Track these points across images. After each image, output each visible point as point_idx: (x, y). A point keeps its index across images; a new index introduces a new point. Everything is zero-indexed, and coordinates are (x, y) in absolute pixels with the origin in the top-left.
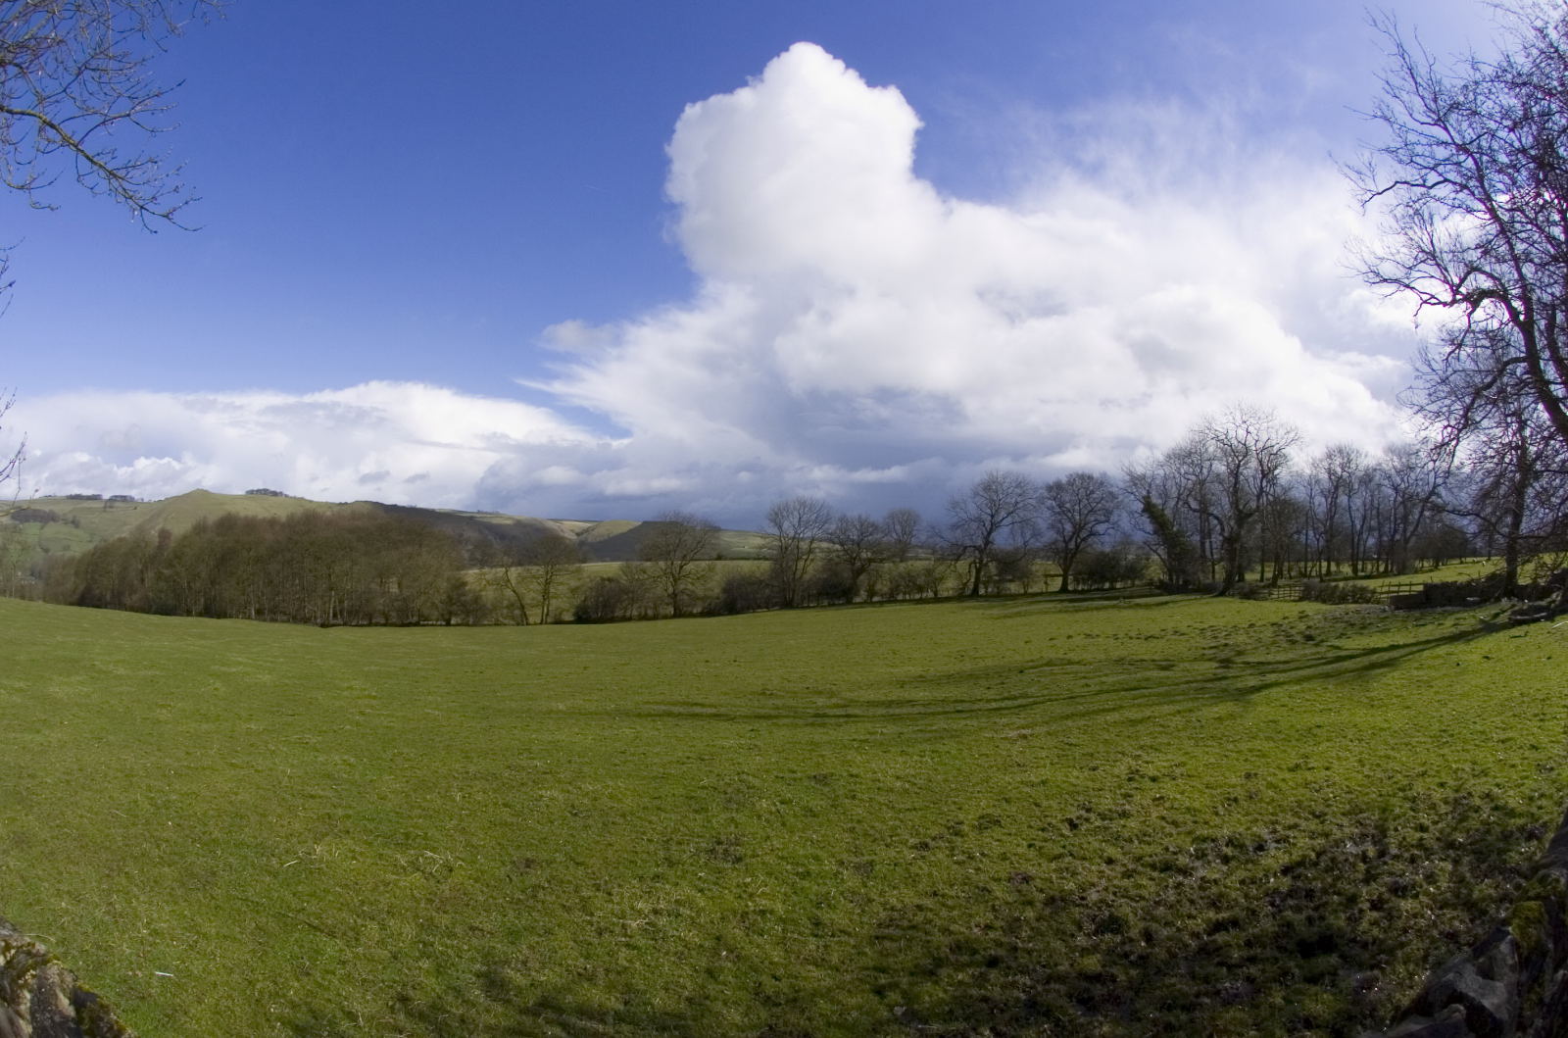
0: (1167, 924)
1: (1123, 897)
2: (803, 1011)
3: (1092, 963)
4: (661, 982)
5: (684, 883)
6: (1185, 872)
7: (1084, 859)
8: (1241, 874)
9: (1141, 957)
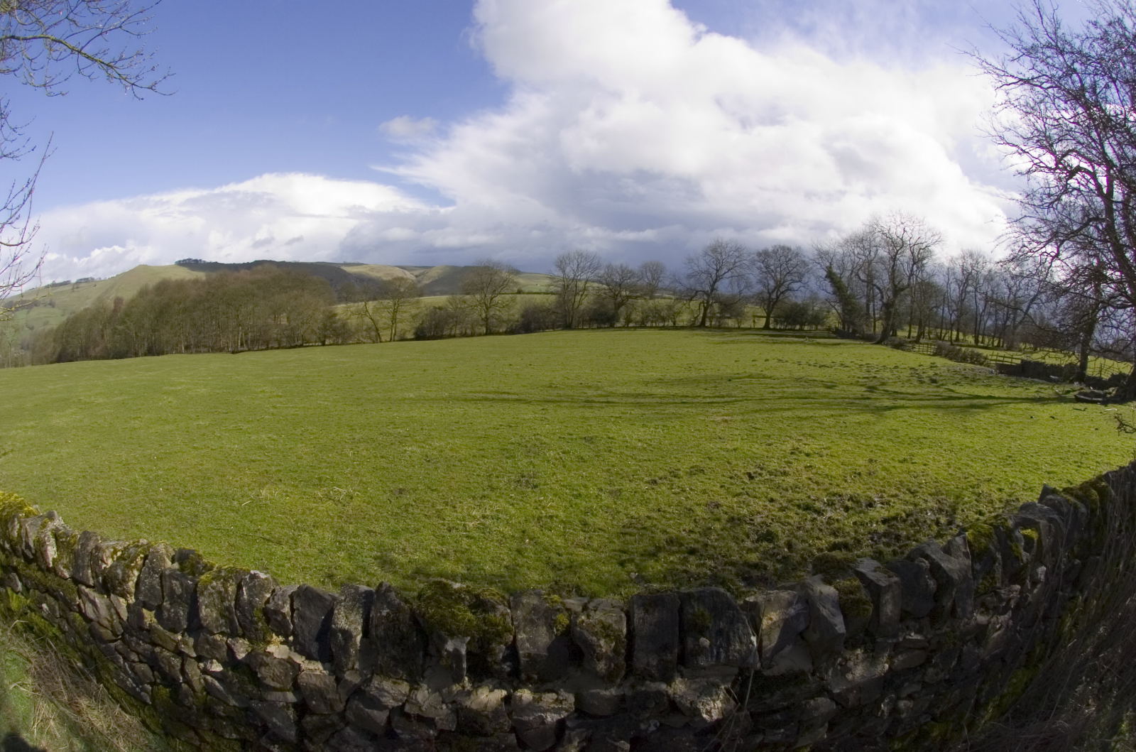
0: (803, 541)
1: (777, 522)
2: (575, 573)
3: (754, 558)
4: (488, 558)
5: (501, 500)
6: (819, 512)
7: (755, 497)
8: (855, 519)
9: (784, 557)
